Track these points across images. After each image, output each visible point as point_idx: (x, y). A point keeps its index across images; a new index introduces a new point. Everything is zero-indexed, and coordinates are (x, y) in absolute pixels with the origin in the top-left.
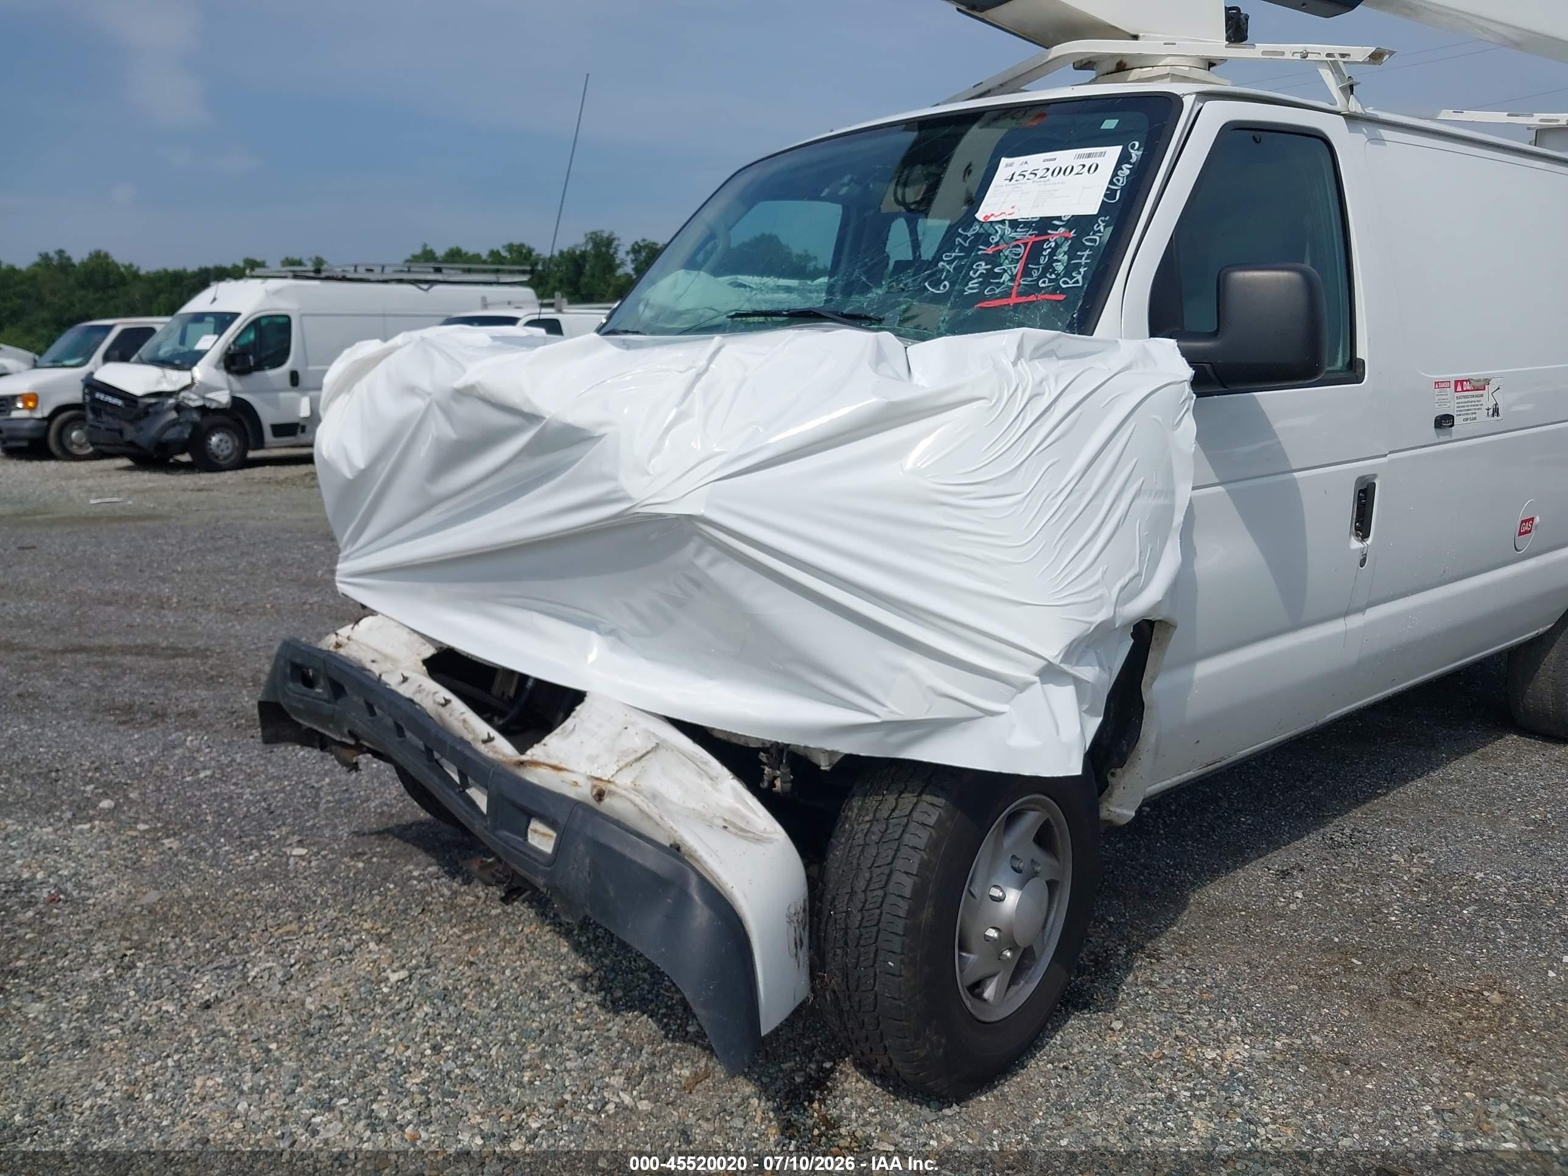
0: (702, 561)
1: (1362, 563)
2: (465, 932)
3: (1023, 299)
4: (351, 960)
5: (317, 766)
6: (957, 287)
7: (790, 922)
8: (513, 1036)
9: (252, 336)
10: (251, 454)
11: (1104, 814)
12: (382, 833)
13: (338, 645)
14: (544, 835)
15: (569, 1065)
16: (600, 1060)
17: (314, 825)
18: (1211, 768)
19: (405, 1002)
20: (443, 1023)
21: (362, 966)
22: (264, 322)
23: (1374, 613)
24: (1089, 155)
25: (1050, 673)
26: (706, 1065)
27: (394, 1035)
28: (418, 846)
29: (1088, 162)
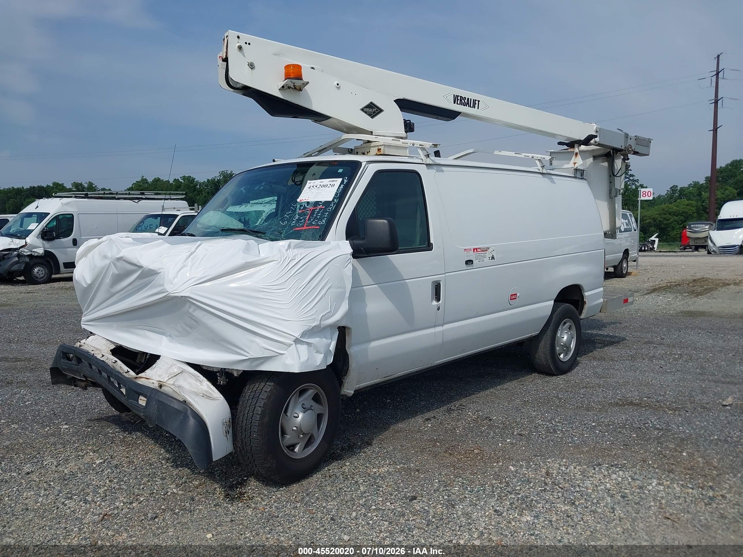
0: (191, 310)
1: (438, 309)
2: (126, 448)
3: (307, 228)
4: (82, 458)
5: (75, 398)
6: (289, 223)
7: (224, 425)
8: (139, 477)
9: (55, 223)
10: (54, 276)
11: (342, 393)
12: (99, 420)
13: (80, 346)
14: (143, 400)
15: (157, 483)
16: (168, 481)
17: (72, 418)
18: (387, 379)
19: (101, 469)
20: (114, 474)
21: (87, 459)
22: (60, 217)
23: (447, 327)
24: (333, 181)
25: (297, 341)
26: (204, 481)
27: (96, 478)
28: (113, 423)
29: (332, 183)
